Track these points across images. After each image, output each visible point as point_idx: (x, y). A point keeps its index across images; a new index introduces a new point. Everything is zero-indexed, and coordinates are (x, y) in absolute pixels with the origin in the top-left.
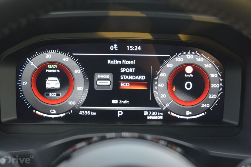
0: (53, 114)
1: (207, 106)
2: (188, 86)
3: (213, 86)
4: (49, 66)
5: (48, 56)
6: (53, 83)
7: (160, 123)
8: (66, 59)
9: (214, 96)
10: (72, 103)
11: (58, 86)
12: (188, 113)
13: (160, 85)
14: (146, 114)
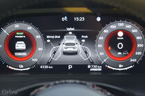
0: (21, 68)
1: (135, 60)
2: (120, 46)
3: (139, 46)
4: (18, 33)
5: (17, 26)
6: (20, 45)
7: (100, 74)
8: (30, 28)
9: (139, 53)
10: (35, 60)
11: (25, 48)
12: (120, 66)
13: (99, 46)
14: (89, 67)
